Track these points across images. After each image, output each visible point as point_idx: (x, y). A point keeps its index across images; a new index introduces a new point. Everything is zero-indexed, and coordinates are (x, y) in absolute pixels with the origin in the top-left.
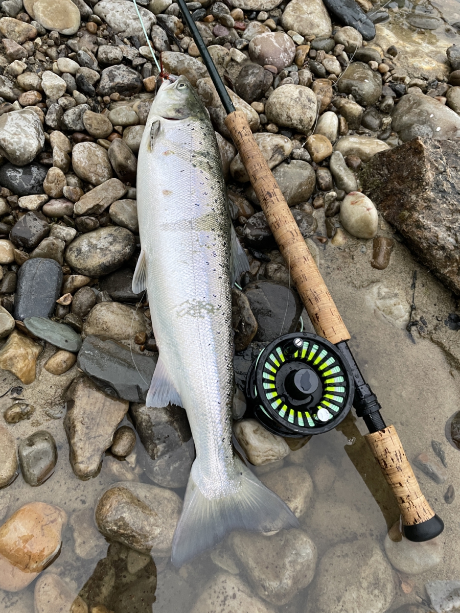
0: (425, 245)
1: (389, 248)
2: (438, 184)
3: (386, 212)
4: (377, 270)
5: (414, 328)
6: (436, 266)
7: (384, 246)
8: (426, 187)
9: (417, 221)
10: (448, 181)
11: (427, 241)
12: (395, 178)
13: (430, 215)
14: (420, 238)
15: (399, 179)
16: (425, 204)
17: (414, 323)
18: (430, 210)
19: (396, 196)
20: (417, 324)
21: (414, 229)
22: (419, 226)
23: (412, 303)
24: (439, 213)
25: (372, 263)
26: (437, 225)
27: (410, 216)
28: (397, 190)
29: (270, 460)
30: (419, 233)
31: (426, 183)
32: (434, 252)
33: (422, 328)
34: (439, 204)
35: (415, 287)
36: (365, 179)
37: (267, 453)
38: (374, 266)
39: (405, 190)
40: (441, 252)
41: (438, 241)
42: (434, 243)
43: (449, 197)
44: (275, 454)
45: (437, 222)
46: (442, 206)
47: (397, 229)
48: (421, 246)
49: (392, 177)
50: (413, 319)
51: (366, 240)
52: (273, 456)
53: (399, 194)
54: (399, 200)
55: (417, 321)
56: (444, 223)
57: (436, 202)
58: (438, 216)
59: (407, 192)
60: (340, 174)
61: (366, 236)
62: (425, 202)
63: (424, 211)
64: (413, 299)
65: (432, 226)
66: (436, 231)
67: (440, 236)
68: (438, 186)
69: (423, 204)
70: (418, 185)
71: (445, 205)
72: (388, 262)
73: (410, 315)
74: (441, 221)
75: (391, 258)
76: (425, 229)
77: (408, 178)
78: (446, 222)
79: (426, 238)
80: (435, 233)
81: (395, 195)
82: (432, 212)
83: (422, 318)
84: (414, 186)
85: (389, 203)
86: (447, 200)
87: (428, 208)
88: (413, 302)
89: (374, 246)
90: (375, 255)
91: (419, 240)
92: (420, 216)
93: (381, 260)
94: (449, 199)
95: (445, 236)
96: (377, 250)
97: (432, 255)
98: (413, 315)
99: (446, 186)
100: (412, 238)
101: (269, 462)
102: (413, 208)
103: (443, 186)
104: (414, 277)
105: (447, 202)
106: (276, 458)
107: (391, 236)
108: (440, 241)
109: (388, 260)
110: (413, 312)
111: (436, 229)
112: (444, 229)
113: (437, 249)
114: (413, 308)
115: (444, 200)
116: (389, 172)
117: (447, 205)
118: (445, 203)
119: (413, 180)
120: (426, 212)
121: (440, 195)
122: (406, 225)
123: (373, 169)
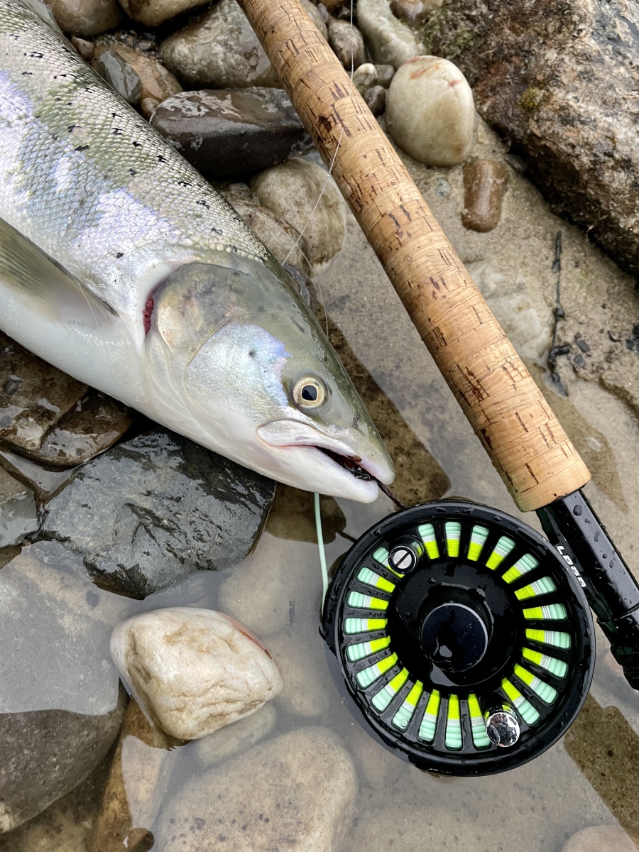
0: (585, 159)
1: (499, 181)
2: (603, 22)
3: (489, 103)
4: (475, 233)
5: (562, 361)
6: (608, 213)
7: (489, 179)
8: (581, 27)
9: (562, 108)
10: (623, 18)
11: (591, 149)
12: (506, 20)
13: (591, 93)
14: (573, 147)
15: (514, 19)
16: (580, 68)
17: (563, 350)
18: (590, 80)
19: (510, 62)
20: (567, 352)
21: (558, 128)
22: (568, 119)
23: (555, 305)
24: (611, 87)
25: (463, 217)
26: (609, 112)
27: (547, 99)
28: (510, 47)
29: (222, 715)
30: (569, 134)
31: (579, 15)
32: (607, 176)
33: (578, 359)
34: (609, 68)
35: (560, 269)
36: (435, 37)
37: (209, 695)
38: (470, 225)
39: (531, 44)
40: (623, 174)
41: (614, 148)
42: (605, 154)
43: (630, 52)
44: (234, 695)
45: (611, 105)
46: (615, 71)
47: (513, 138)
48: (576, 164)
49: (497, 20)
50: (560, 340)
51: (446, 167)
52: (228, 701)
53: (517, 55)
54: (517, 69)
55: (567, 344)
56: (625, 107)
57: (602, 62)
58: (610, 93)
59: (535, 48)
60: (381, 28)
61: (448, 156)
62: (578, 63)
63: (577, 84)
64: (558, 294)
65: (598, 115)
66: (610, 124)
67: (620, 137)
68: (604, 27)
69: (575, 67)
70: (562, 23)
71: (622, 70)
72: (500, 213)
73: (554, 332)
74: (616, 102)
75: (504, 205)
76: (583, 123)
77: (536, 13)
78: (629, 105)
79: (587, 144)
80: (608, 130)
81: (507, 59)
82: (597, 86)
83: (577, 336)
84: (551, 29)
85: (496, 79)
86: (625, 57)
87: (587, 76)
88: (558, 301)
89: (465, 180)
90: (470, 200)
91: (570, 151)
92: (570, 96)
93: (483, 209)
94: (629, 55)
95: (630, 134)
96: (474, 188)
97: (601, 186)
98: (559, 333)
99: (621, 30)
100: (554, 148)
101: (221, 722)
102: (553, 78)
103: (614, 26)
104: (557, 247)
105: (627, 62)
106: (239, 705)
107: (500, 158)
108: (619, 147)
109: (498, 208)
110: (559, 325)
111: (610, 120)
112: (627, 120)
113: (613, 168)
114: (558, 315)
115: (620, 58)
116: (490, 9)
117: (627, 69)
118: (622, 64)
119: (547, 16)
120: (582, 85)
121: (610, 47)
122: (537, 121)
123: (454, 10)
